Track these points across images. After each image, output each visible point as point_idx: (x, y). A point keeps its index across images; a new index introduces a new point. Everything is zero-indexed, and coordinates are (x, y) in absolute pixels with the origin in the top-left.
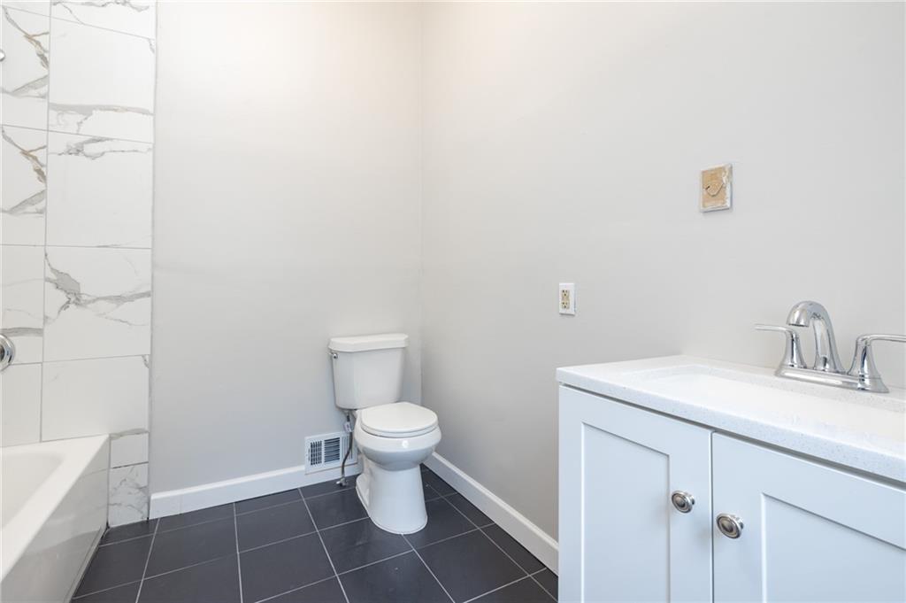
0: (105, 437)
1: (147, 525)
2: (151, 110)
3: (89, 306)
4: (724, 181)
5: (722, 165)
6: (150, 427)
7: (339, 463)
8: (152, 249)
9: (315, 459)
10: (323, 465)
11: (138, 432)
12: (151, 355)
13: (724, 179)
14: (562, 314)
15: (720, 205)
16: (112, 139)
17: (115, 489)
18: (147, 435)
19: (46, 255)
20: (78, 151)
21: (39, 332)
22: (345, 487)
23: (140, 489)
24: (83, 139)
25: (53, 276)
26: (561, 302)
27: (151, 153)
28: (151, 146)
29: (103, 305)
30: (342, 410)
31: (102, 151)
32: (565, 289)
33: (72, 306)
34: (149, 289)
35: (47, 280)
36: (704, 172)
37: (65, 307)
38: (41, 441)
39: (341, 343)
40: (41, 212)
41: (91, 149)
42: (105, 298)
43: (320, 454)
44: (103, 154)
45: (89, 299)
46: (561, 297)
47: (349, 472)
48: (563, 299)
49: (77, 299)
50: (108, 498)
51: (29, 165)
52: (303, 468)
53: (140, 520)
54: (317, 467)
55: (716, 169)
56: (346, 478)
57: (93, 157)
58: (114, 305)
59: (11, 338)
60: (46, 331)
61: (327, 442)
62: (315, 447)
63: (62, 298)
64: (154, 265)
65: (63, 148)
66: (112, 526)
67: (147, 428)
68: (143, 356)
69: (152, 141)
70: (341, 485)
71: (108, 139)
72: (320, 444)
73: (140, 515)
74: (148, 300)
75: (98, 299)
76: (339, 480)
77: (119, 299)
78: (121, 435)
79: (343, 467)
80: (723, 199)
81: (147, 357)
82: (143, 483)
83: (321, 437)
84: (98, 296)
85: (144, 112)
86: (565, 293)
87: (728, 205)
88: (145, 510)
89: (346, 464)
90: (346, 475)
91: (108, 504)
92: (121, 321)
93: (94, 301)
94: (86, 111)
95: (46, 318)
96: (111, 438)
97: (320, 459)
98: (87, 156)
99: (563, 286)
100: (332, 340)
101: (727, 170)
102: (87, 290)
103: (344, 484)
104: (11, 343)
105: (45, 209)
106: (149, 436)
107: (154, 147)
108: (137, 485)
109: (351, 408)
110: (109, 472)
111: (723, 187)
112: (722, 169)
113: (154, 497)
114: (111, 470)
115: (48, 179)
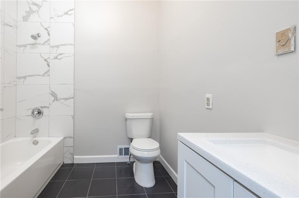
0: (63, 138)
1: (73, 164)
2: (73, 44)
3: (59, 101)
4: (290, 36)
5: (289, 27)
6: (74, 136)
7: (129, 156)
8: (74, 84)
9: (121, 154)
10: (123, 156)
11: (71, 137)
12: (74, 115)
13: (290, 35)
14: (207, 108)
15: (287, 50)
16: (64, 54)
17: (65, 153)
18: (73, 139)
19: (50, 87)
20: (56, 58)
21: (48, 107)
22: (130, 165)
23: (71, 154)
24: (57, 54)
25: (51, 93)
26: (206, 103)
27: (73, 57)
28: (73, 54)
29: (62, 101)
30: (130, 138)
31: (61, 57)
32: (208, 97)
33: (55, 101)
34: (73, 96)
35: (50, 94)
36: (277, 33)
37: (54, 101)
38: (49, 137)
39: (129, 115)
40: (48, 75)
41: (59, 57)
42: (63, 99)
43: (122, 152)
44: (62, 58)
45: (59, 99)
46: (206, 101)
47: (132, 160)
48: (207, 102)
49: (56, 99)
50: (64, 155)
51: (46, 63)
52: (117, 156)
53: (71, 163)
54: (121, 156)
55: (285, 30)
56: (131, 162)
57: (60, 59)
58: (65, 101)
59: (43, 109)
60: (50, 107)
61: (125, 149)
62: (121, 150)
63: (53, 98)
64: (74, 89)
65: (53, 58)
66: (65, 163)
67: (73, 136)
68: (72, 116)
69: (74, 53)
70: (129, 164)
71: (63, 54)
72: (122, 149)
73: (71, 162)
74: (73, 99)
75: (61, 99)
76: (128, 162)
77: (66, 99)
78: (67, 138)
79: (130, 158)
80: (289, 47)
81: (73, 116)
82: (72, 152)
83: (123, 147)
84: (61, 98)
85: (71, 45)
86: (208, 99)
87: (293, 49)
88: (73, 160)
89: (131, 157)
90: (131, 161)
91: (64, 157)
92: (66, 105)
93: (60, 99)
94: (58, 47)
95: (50, 104)
96: (64, 138)
97: (122, 154)
98: (58, 59)
99: (208, 96)
100: (126, 114)
101: (292, 29)
102: (59, 96)
103: (130, 164)
104: (43, 110)
105: (49, 74)
106: (74, 139)
107: (74, 54)
108: (70, 152)
109: (132, 138)
110: (64, 148)
111: (289, 40)
112: (289, 29)
113: (75, 157)
114: (65, 147)
115: (50, 67)
